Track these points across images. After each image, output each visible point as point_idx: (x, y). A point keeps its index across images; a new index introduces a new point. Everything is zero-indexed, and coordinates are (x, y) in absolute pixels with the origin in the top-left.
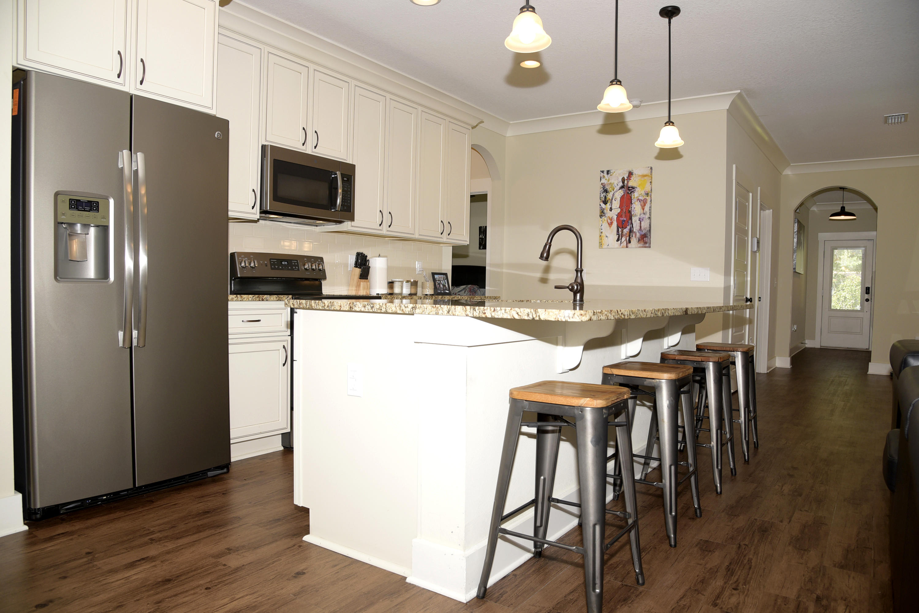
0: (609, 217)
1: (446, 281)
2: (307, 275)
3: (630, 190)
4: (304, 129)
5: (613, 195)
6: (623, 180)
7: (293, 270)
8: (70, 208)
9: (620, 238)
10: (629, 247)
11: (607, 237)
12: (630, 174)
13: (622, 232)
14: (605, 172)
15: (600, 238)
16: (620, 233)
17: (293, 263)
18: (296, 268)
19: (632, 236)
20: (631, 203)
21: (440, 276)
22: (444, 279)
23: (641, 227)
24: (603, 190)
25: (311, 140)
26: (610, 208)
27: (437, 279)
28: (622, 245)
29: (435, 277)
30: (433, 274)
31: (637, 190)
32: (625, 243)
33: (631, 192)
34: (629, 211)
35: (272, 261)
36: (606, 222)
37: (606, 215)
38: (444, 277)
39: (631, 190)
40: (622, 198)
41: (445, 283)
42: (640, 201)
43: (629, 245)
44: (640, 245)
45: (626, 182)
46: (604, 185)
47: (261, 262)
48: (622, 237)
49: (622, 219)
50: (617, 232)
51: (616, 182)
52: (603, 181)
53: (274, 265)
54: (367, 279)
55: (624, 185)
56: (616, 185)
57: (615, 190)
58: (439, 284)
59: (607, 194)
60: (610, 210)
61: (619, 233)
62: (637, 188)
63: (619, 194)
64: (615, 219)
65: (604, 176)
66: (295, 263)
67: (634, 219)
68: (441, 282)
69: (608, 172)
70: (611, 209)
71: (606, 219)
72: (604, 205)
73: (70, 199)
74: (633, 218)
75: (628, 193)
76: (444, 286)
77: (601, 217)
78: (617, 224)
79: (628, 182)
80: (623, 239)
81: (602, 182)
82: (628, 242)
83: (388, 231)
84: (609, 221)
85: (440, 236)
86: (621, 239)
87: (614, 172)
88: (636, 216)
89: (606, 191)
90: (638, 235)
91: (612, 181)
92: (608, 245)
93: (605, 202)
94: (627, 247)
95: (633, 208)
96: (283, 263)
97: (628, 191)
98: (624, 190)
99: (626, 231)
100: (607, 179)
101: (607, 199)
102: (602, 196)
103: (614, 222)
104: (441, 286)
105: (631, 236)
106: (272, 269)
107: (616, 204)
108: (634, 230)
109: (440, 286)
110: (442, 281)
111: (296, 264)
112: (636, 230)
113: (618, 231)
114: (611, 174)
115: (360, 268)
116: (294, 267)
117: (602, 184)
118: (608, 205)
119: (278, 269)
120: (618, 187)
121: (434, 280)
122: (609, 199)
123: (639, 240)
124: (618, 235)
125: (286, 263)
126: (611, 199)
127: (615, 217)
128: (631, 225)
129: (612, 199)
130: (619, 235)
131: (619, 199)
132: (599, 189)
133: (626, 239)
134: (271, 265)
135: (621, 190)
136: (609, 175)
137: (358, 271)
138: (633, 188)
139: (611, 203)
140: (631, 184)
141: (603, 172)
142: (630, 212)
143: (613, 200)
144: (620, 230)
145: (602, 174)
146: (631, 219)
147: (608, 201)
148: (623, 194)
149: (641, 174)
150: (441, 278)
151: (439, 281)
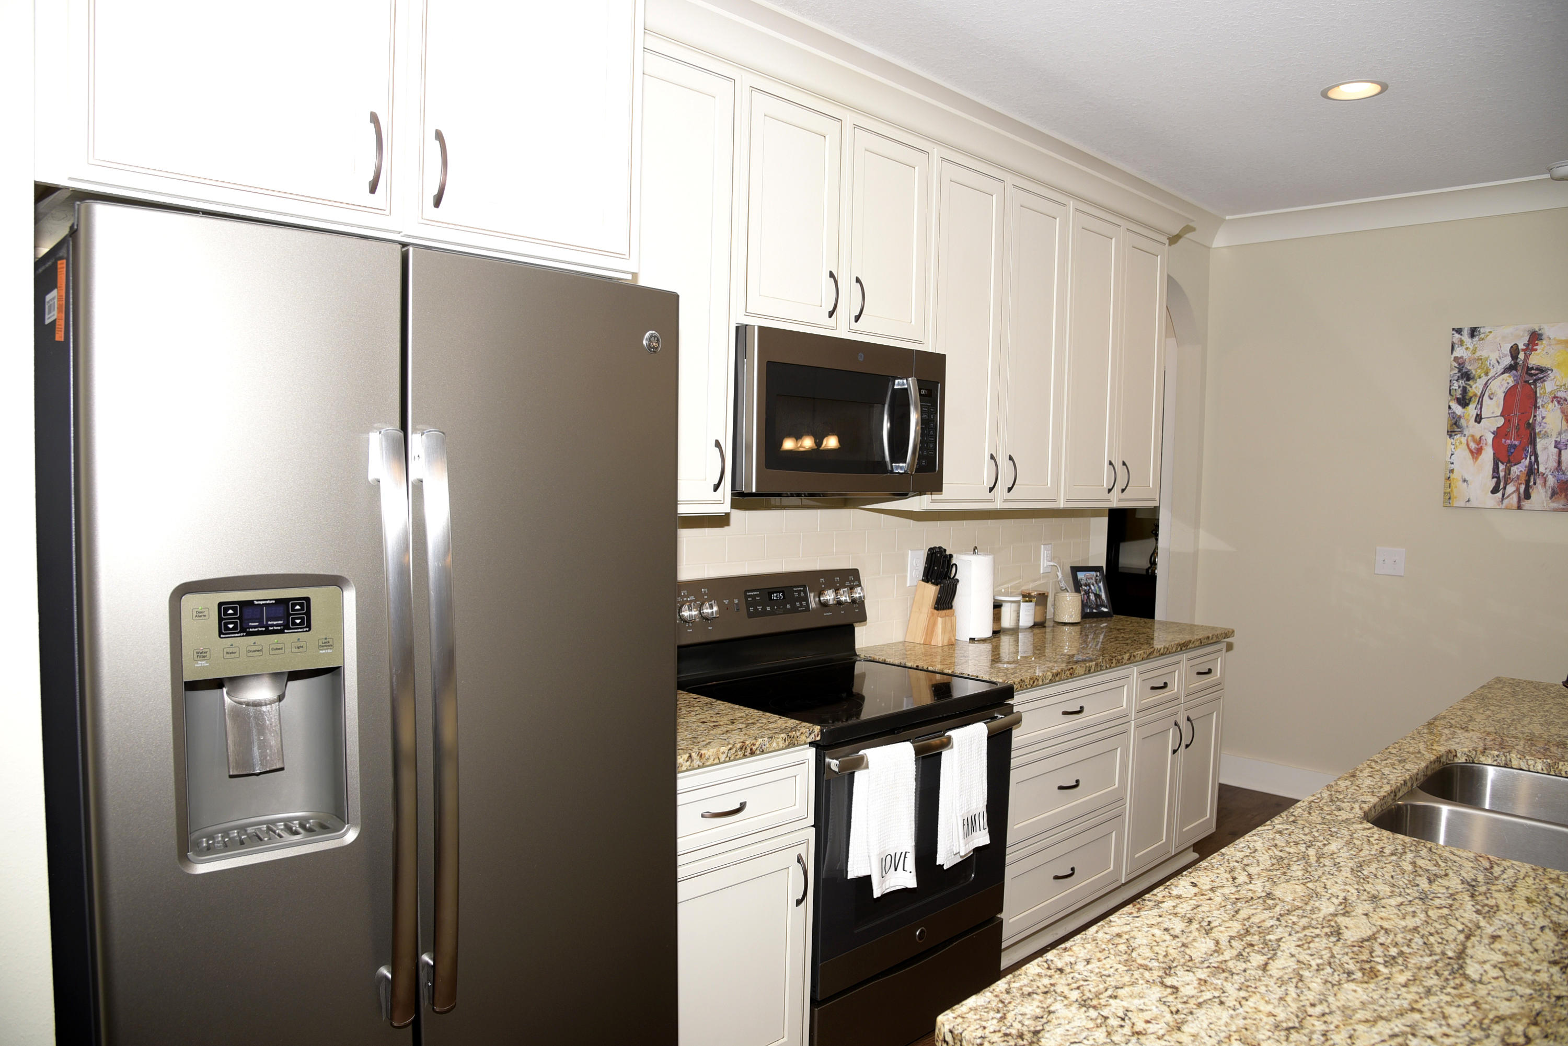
0: (1473, 436)
1: (1101, 585)
2: (828, 619)
3: (1531, 375)
4: (832, 275)
5: (1486, 385)
6: (1514, 351)
7: (795, 610)
8: (223, 631)
9: (1501, 486)
10: (1524, 508)
11: (1465, 481)
12: (1535, 337)
13: (1508, 471)
14: (1466, 333)
15: (1448, 482)
16: (1502, 474)
17: (796, 595)
18: (801, 606)
19: (1535, 484)
20: (1536, 407)
21: (1088, 574)
22: (1096, 581)
23: (1559, 463)
24: (1459, 374)
25: (849, 303)
26: (1477, 415)
27: (1083, 582)
28: (1505, 502)
29: (1079, 577)
30: (1075, 570)
31: (1552, 375)
32: (1515, 498)
33: (1535, 381)
34: (1529, 424)
35: (750, 596)
36: (1464, 445)
37: (1466, 432)
38: (1097, 576)
39: (1536, 375)
40: (1509, 394)
41: (1100, 590)
42: (1559, 402)
43: (1526, 504)
44: (1555, 505)
45: (1521, 356)
46: (1460, 361)
47: (726, 602)
48: (1506, 484)
49: (1509, 442)
50: (1494, 471)
51: (1493, 357)
52: (1459, 352)
53: (754, 603)
54: (951, 607)
55: (1516, 364)
56: (1494, 362)
57: (1491, 375)
58: (1087, 593)
59: (1471, 383)
60: (1476, 421)
61: (1498, 473)
62: (1552, 370)
63: (1502, 384)
64: (1490, 441)
65: (1462, 343)
66: (799, 592)
67: (1540, 444)
68: (1090, 588)
69: (1473, 332)
70: (1479, 418)
71: (1464, 440)
72: (1459, 408)
73: (220, 604)
74: (1538, 440)
75: (1527, 382)
76: (1097, 596)
77: (1450, 436)
78: (1494, 454)
79: (1527, 357)
80: (1510, 488)
81: (1456, 354)
82: (1522, 496)
83: (1005, 501)
84: (1473, 446)
85: (1106, 495)
86: (1505, 488)
87: (1490, 332)
88: (1546, 435)
89: (1466, 376)
90: (1551, 481)
91: (1483, 353)
92: (1468, 501)
93: (1464, 401)
94: (1519, 507)
95: (1539, 418)
96: (774, 596)
97: (1527, 378)
98: (1514, 376)
99: (1516, 470)
100: (1471, 348)
101: (1470, 394)
102: (1455, 386)
103: (1485, 447)
104: (1092, 597)
105: (1532, 483)
106: (750, 615)
107: (1493, 408)
108: (1542, 469)
109: (1089, 597)
110: (1093, 585)
111: (802, 594)
112: (1546, 469)
113: (1496, 469)
114: (1482, 336)
115: (936, 584)
116: (798, 604)
117: (1456, 359)
118: (1472, 410)
119: (764, 613)
120: (1500, 368)
121: (1077, 584)
122: (1475, 395)
123: (1554, 494)
124: (1495, 480)
125: (780, 595)
126: (1479, 394)
127: (1490, 438)
128: (1533, 458)
129: (1482, 395)
130: (1498, 478)
131: (1501, 396)
132: (1445, 369)
133: (1518, 490)
134: (748, 605)
135: (1506, 375)
136: (1476, 339)
137: (931, 591)
138: (1541, 370)
139: (1480, 402)
140: (1535, 360)
141: (1459, 331)
142: (1531, 427)
143: (1486, 397)
144: (1502, 467)
145: (1457, 336)
146: (1533, 442)
147: (1470, 400)
148: (1512, 384)
149: (1564, 338)
150: (1092, 579)
151: (1086, 586)
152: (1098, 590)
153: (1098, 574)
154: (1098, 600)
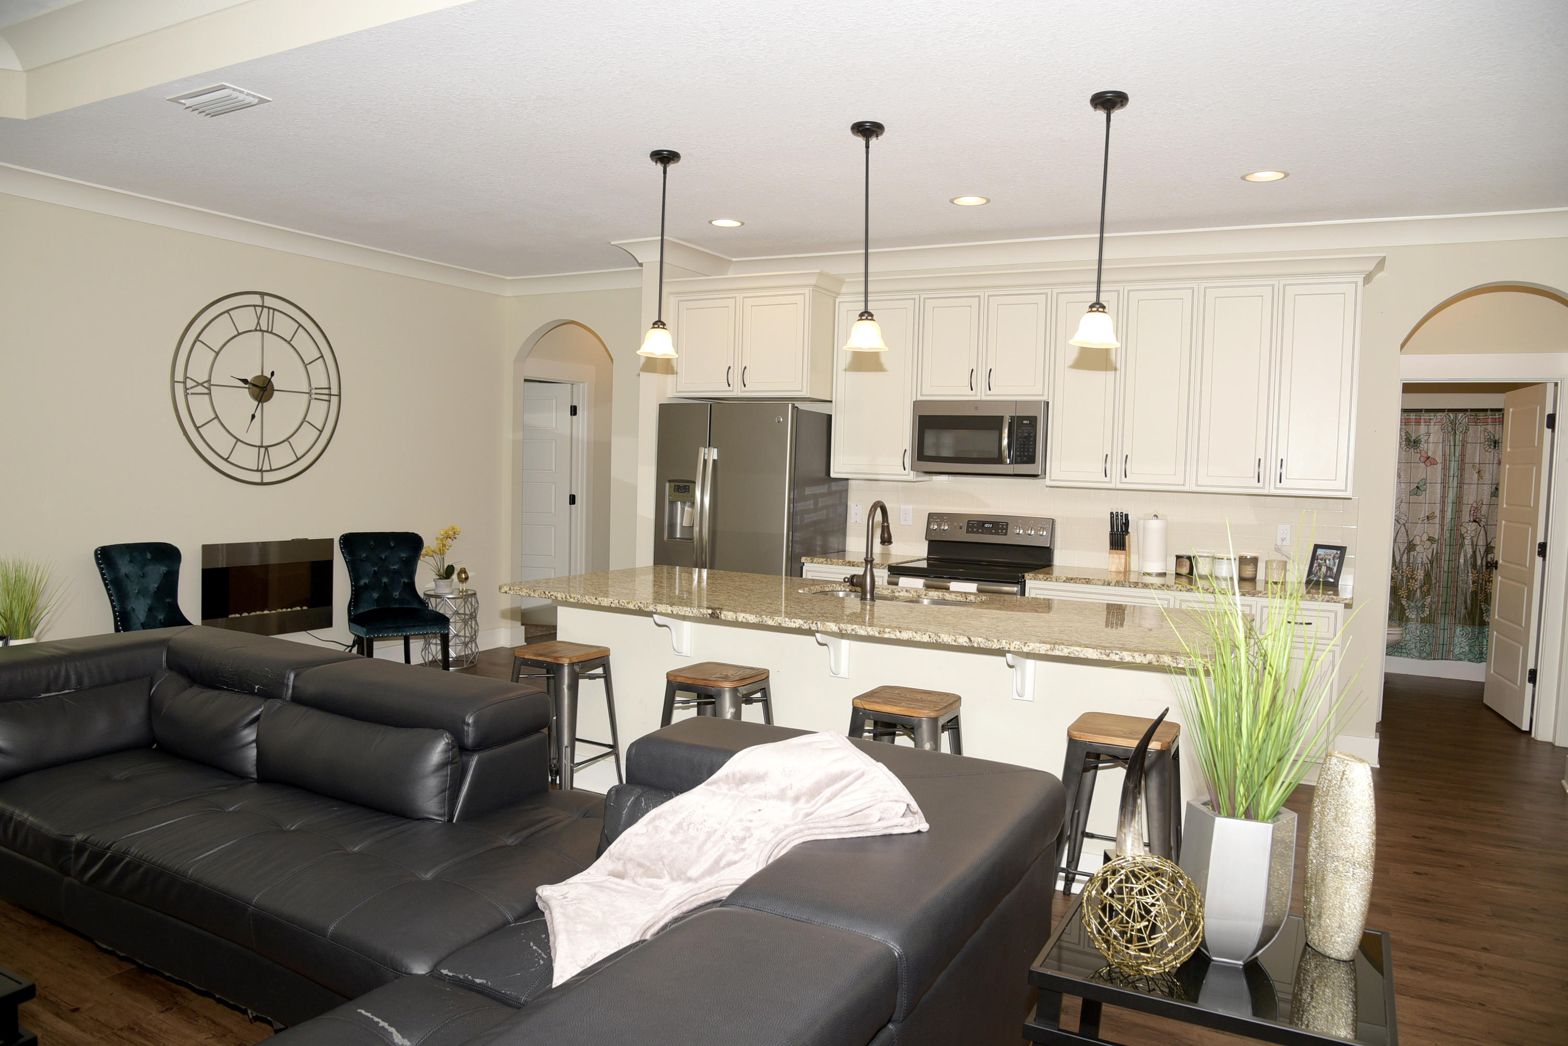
1: (1337, 561)
2: (1017, 541)
4: (973, 370)
7: (997, 533)
8: (675, 491)
17: (1000, 526)
18: (1003, 532)
21: (1328, 551)
22: (1333, 558)
25: (984, 381)
27: (1318, 557)
29: (1318, 553)
35: (970, 523)
38: (1337, 553)
41: (1334, 565)
47: (956, 524)
53: (972, 527)
54: (1126, 550)
58: (1320, 566)
66: (1003, 525)
68: (1325, 562)
73: (674, 485)
76: (1329, 569)
83: (1125, 482)
85: (1256, 484)
96: (986, 525)
104: (1324, 569)
106: (969, 532)
109: (1320, 569)
110: (1329, 560)
111: (1005, 527)
116: (1000, 531)
119: (977, 532)
121: (1314, 557)
125: (990, 525)
134: (968, 527)
150: (1330, 555)
151: (1322, 560)
152: (1332, 563)
153: (1339, 552)
154: (1329, 572)
